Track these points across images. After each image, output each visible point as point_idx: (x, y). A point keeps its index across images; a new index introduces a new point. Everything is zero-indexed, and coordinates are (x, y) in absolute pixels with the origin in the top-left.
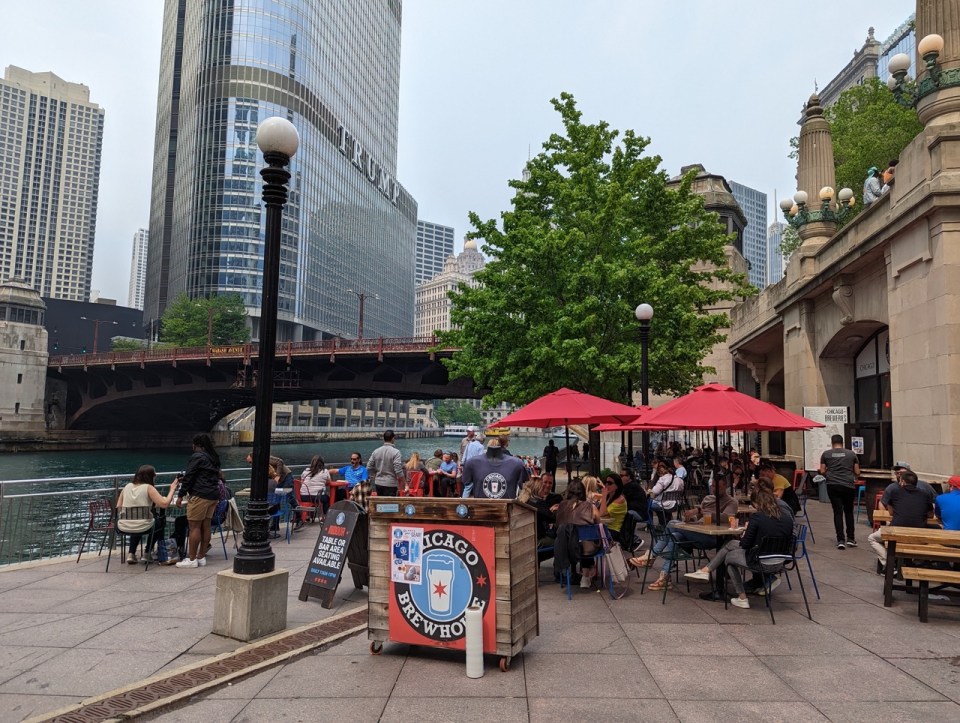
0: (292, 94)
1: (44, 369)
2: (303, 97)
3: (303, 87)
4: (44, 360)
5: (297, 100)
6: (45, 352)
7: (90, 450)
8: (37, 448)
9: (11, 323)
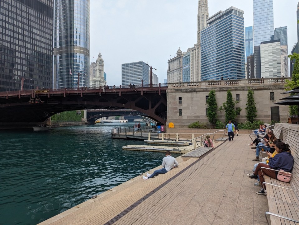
3: (87, 50)
5: (86, 53)
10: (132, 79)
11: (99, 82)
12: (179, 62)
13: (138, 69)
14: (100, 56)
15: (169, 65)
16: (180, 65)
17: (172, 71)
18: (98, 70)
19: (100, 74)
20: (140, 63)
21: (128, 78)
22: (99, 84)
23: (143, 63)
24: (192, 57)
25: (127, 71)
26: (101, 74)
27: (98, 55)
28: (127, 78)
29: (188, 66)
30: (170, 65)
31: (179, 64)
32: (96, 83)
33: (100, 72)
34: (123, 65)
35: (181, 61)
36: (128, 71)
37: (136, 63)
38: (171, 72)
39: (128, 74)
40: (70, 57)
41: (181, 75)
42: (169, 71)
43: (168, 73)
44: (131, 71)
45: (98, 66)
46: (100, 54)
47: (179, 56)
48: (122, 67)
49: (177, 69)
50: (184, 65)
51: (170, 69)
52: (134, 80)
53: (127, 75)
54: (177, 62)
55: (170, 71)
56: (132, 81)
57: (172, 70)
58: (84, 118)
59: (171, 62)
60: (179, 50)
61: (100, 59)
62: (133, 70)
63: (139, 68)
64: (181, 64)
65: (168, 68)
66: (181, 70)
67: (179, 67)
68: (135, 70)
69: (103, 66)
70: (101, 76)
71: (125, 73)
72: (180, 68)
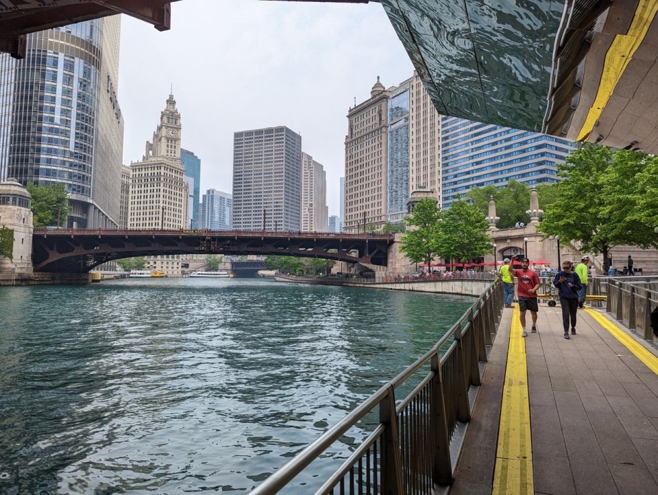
0: (87, 52)
1: (31, 235)
2: (94, 54)
3: (94, 47)
4: (32, 230)
5: (90, 56)
6: (32, 226)
7: (49, 284)
8: (31, 283)
9: (19, 208)
10: (259, 170)
11: (163, 168)
12: (376, 114)
13: (274, 145)
14: (171, 102)
15: (351, 123)
16: (380, 120)
17: (357, 139)
18: (164, 140)
19: (169, 149)
20: (280, 129)
21: (249, 168)
22: (162, 174)
23: (288, 130)
24: (415, 94)
25: (247, 150)
26: (173, 149)
27: (167, 101)
28: (247, 168)
29: (402, 122)
30: (354, 124)
31: (377, 119)
32: (156, 171)
33: (170, 144)
34: (237, 135)
35: (383, 108)
36: (250, 150)
37: (269, 131)
38: (355, 140)
39: (249, 157)
40: (33, 62)
41: (383, 148)
42: (349, 140)
43: (346, 144)
44: (257, 149)
45: (163, 128)
46: (171, 97)
47: (377, 97)
48: (235, 140)
49: (372, 132)
50: (392, 120)
51: (352, 134)
52: (263, 172)
53: (247, 161)
54: (373, 113)
55: (354, 138)
56: (259, 174)
57: (359, 135)
58: (11, 257)
59: (355, 113)
60: (378, 85)
61: (171, 110)
62: (262, 148)
63: (278, 143)
64: (383, 118)
65: (347, 132)
66: (384, 135)
67: (377, 126)
68: (267, 148)
69: (179, 128)
70: (173, 154)
71: (242, 154)
72: (381, 128)
